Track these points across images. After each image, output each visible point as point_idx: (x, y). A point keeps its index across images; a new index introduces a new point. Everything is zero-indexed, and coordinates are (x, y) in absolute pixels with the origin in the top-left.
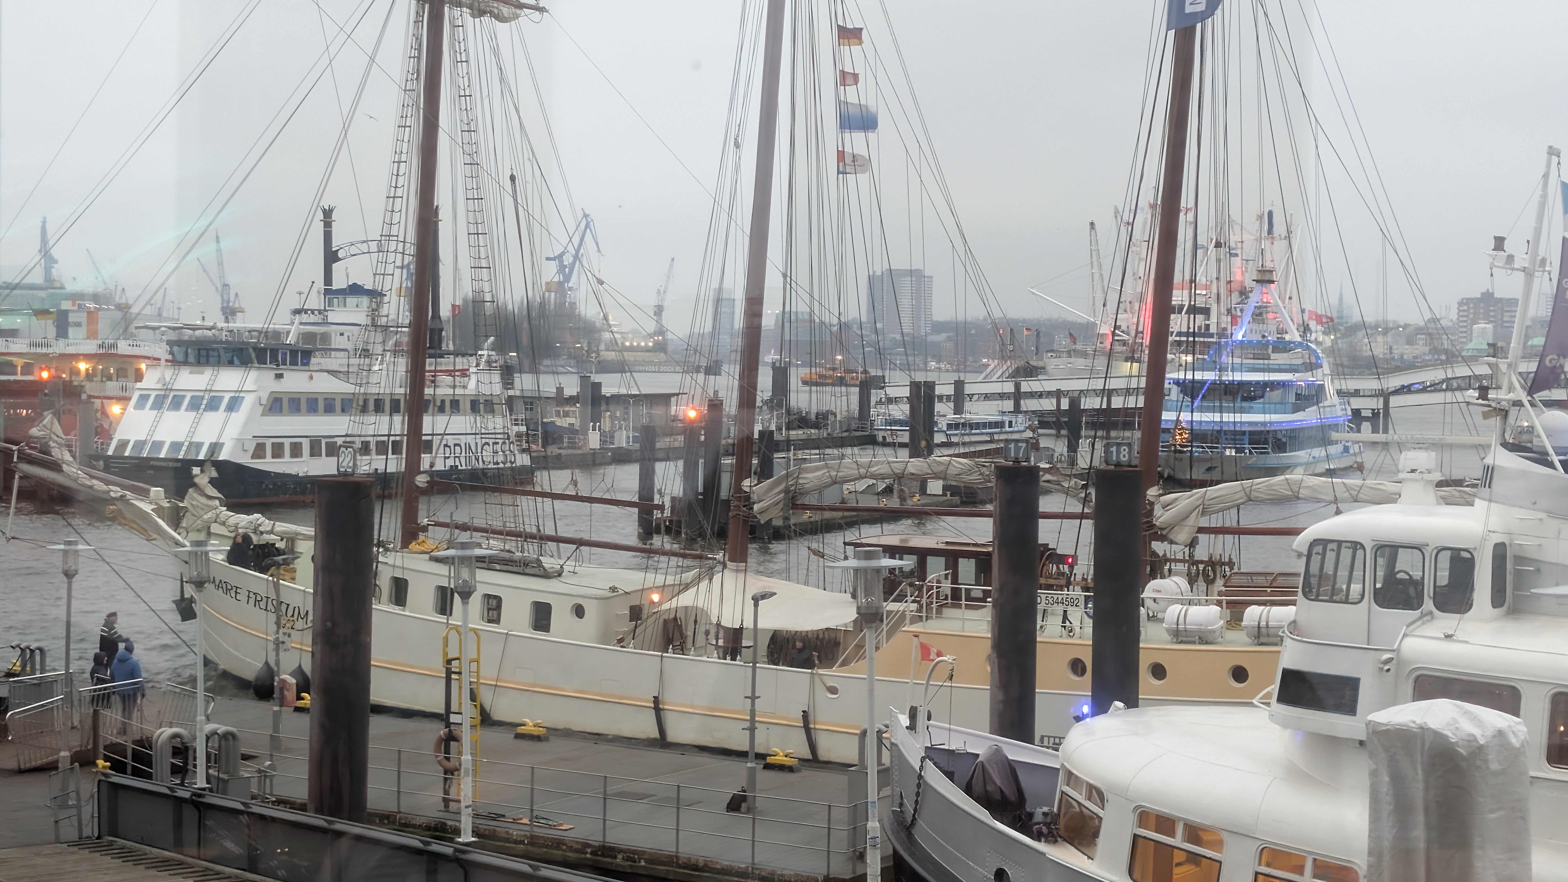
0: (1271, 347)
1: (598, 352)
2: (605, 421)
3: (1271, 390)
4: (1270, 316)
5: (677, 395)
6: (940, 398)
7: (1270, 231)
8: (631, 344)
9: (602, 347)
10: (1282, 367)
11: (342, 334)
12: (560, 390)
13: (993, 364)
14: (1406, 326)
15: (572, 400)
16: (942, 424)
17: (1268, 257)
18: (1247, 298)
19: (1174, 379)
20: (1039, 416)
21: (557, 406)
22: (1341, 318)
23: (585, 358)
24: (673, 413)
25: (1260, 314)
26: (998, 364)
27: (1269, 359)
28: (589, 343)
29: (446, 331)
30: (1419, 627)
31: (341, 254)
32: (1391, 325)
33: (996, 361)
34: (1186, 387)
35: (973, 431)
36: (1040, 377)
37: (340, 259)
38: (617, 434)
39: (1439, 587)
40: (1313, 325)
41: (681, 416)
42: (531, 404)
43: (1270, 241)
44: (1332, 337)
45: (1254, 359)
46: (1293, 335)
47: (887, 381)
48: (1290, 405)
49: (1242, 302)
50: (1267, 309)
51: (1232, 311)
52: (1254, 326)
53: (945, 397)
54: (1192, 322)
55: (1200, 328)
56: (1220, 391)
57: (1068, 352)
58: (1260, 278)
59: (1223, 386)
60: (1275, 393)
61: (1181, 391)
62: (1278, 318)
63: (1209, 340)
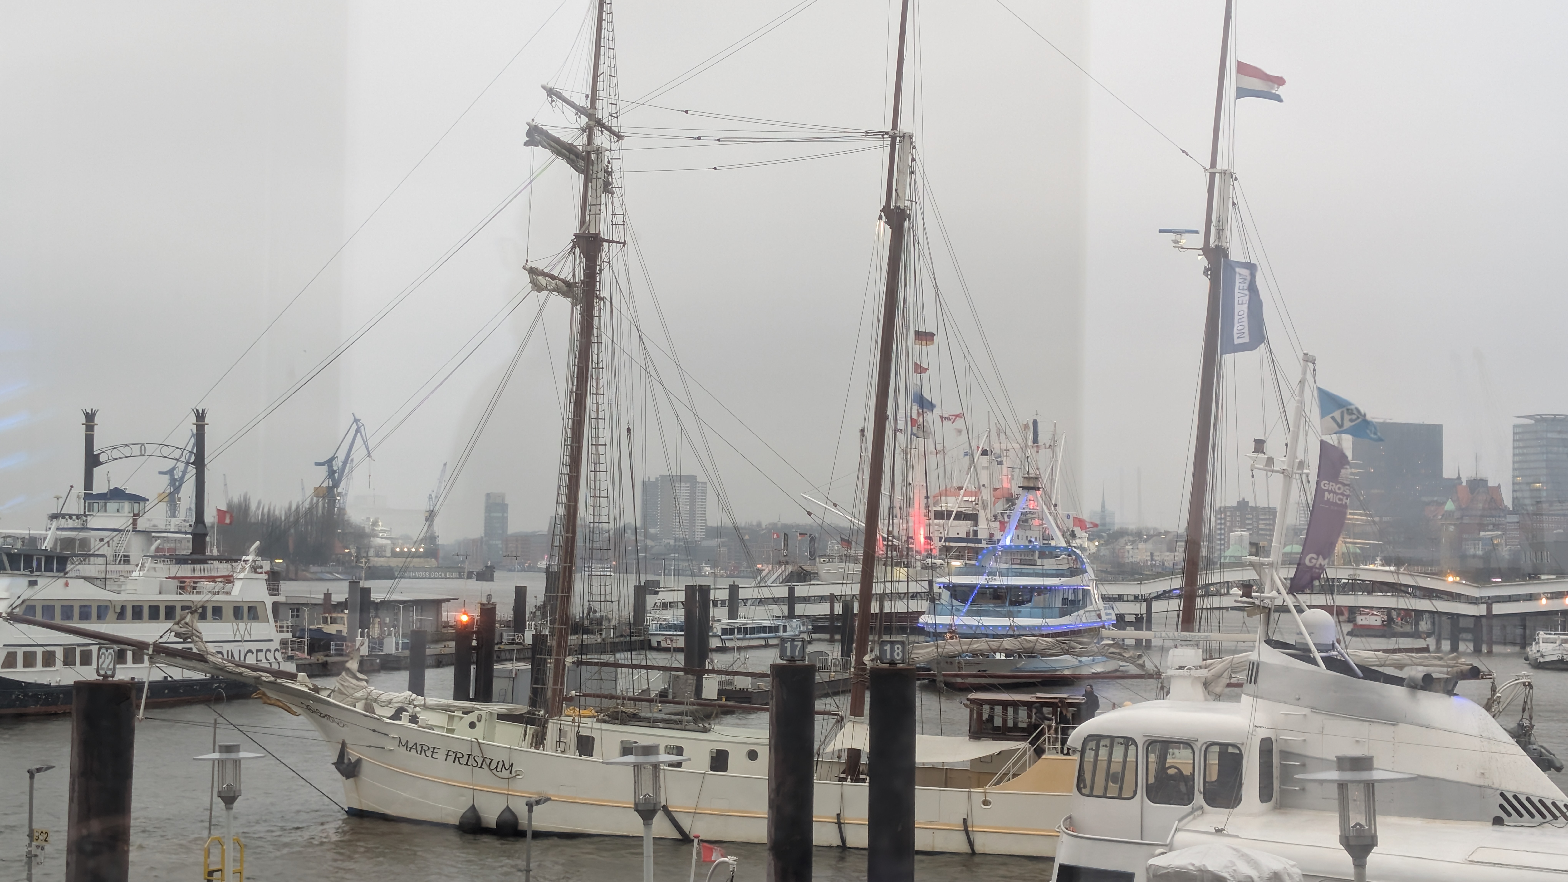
0: (1037, 552)
1: (367, 557)
2: (373, 627)
3: (1039, 595)
4: (1036, 522)
5: (449, 600)
6: (715, 603)
7: (1035, 440)
8: (402, 550)
9: (371, 553)
10: (1049, 572)
11: (102, 540)
12: (328, 596)
13: (767, 569)
14: (1166, 533)
15: (340, 606)
16: (717, 629)
17: (1033, 465)
18: (1014, 504)
19: (944, 583)
20: (813, 621)
21: (325, 613)
22: (1104, 525)
23: (354, 564)
24: (444, 619)
25: (1026, 521)
26: (773, 569)
27: (1036, 565)
28: (358, 549)
29: (210, 537)
30: (1190, 821)
31: (102, 458)
32: (1152, 532)
33: (770, 567)
34: (955, 591)
35: (748, 636)
36: (812, 582)
37: (102, 464)
38: (385, 641)
39: (1208, 782)
40: (1078, 531)
41: (452, 623)
42: (298, 610)
43: (1035, 449)
44: (1097, 543)
45: (1020, 564)
46: (1059, 541)
47: (662, 585)
48: (1057, 610)
49: (1009, 508)
50: (1033, 516)
51: (999, 517)
52: (1021, 532)
53: (719, 602)
54: (960, 528)
55: (968, 533)
56: (988, 595)
57: (840, 557)
58: (1026, 485)
59: (991, 590)
60: (1042, 597)
61: (951, 596)
62: (1043, 524)
63: (977, 545)
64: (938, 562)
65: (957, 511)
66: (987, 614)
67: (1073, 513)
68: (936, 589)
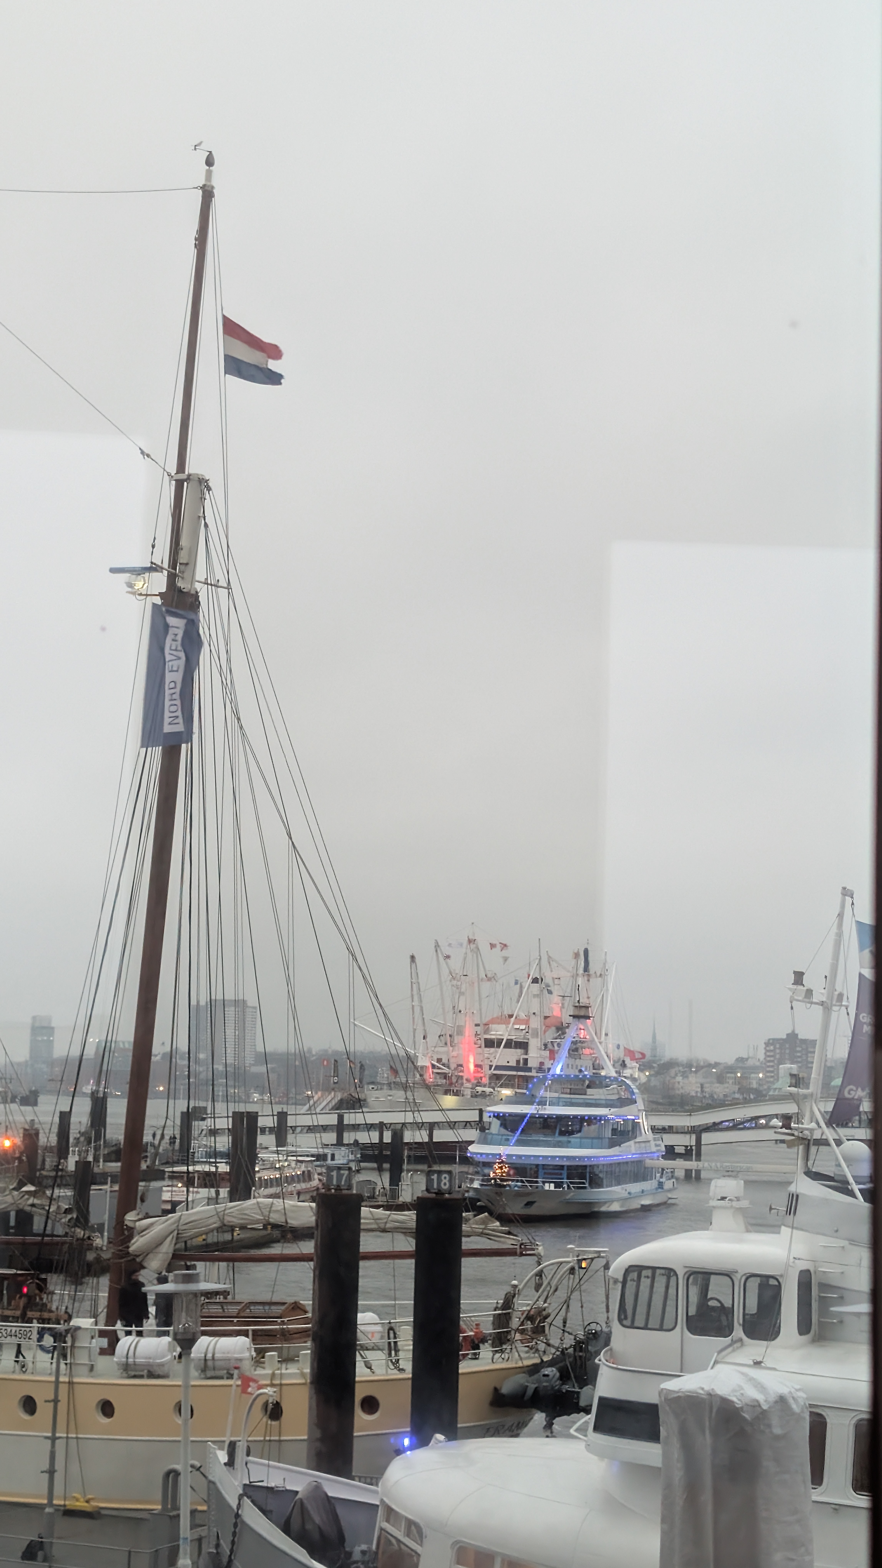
0: (587, 1082)
3: (588, 1125)
4: (587, 1051)
6: (263, 1131)
7: (586, 969)
10: (598, 1102)
13: (316, 1096)
14: (716, 1065)
17: (583, 994)
18: (564, 1033)
19: (494, 1112)
20: (362, 1149)
22: (655, 1055)
25: (576, 1050)
26: (322, 1096)
27: (585, 1094)
30: (730, 1353)
32: (701, 1064)
33: (320, 1093)
34: (505, 1120)
36: (362, 1110)
39: (748, 1314)
40: (628, 1061)
43: (586, 978)
44: (647, 1073)
45: (570, 1094)
46: (609, 1071)
47: (209, 1112)
48: (607, 1140)
49: (559, 1037)
50: (583, 1045)
51: (550, 1046)
52: (571, 1061)
53: (267, 1129)
54: (511, 1057)
55: (518, 1062)
56: (538, 1125)
57: (389, 1084)
58: (577, 1013)
59: (541, 1120)
60: (593, 1127)
61: (501, 1125)
62: (594, 1054)
63: (527, 1074)
64: (488, 1090)
65: (507, 1040)
66: (537, 1144)
67: (623, 1043)
68: (486, 1118)
